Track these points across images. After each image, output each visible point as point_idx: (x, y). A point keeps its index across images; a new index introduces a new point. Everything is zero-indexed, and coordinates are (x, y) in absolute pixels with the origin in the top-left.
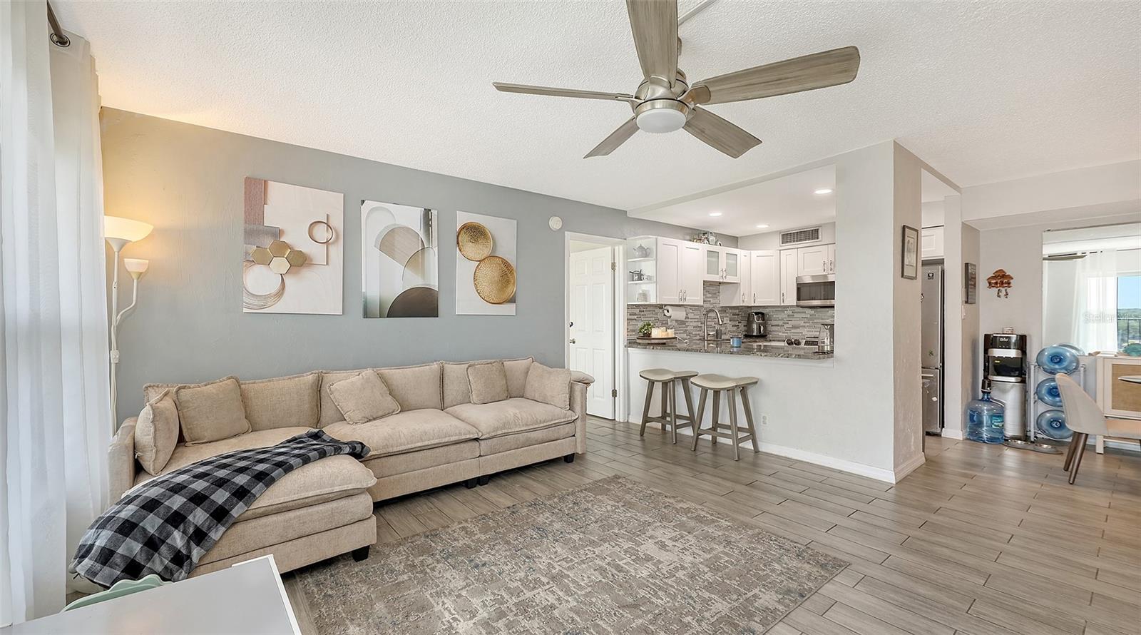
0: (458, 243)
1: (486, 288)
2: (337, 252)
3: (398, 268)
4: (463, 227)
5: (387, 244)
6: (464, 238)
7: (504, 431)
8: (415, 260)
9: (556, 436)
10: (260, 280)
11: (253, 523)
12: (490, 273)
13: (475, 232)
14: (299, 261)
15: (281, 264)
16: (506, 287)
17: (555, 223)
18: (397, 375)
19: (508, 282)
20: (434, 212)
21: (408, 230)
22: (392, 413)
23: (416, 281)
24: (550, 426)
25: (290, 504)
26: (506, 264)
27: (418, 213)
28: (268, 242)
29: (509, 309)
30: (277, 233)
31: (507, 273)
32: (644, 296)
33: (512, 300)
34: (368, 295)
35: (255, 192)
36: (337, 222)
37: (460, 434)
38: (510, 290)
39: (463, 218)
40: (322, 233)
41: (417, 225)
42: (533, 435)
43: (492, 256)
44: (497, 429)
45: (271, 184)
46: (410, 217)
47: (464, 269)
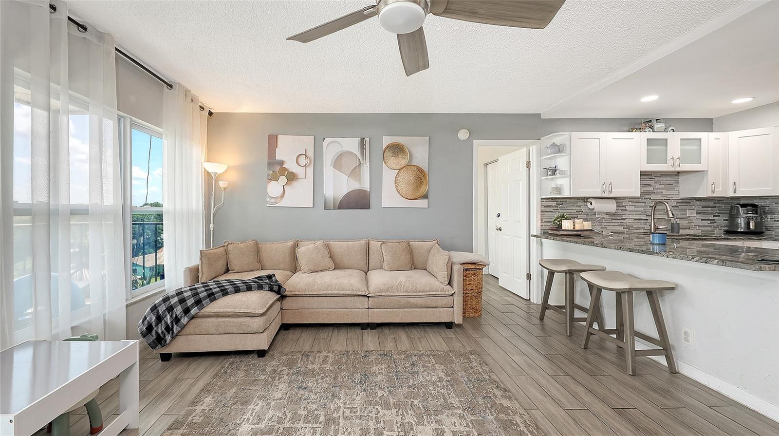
0: (384, 158)
1: (404, 188)
2: (310, 170)
3: (344, 178)
4: (387, 148)
5: (337, 163)
6: (388, 154)
7: (387, 293)
8: (355, 173)
9: (434, 305)
10: (274, 188)
11: (204, 320)
12: (408, 177)
13: (397, 149)
14: (292, 177)
15: (283, 180)
16: (420, 187)
17: (463, 135)
18: (338, 246)
19: (421, 183)
20: (367, 139)
21: (350, 153)
22: (328, 269)
23: (355, 186)
24: (429, 296)
25: (220, 313)
26: (420, 170)
27: (357, 141)
28: (277, 168)
29: (423, 203)
30: (281, 163)
31: (421, 177)
32: (558, 189)
33: (425, 197)
34: (327, 195)
35: (273, 141)
36: (311, 154)
37: (353, 290)
38: (423, 190)
39: (387, 141)
40: (302, 160)
41: (355, 149)
42: (412, 300)
43: (409, 165)
44: (382, 291)
45: (279, 136)
46: (351, 144)
47: (388, 176)
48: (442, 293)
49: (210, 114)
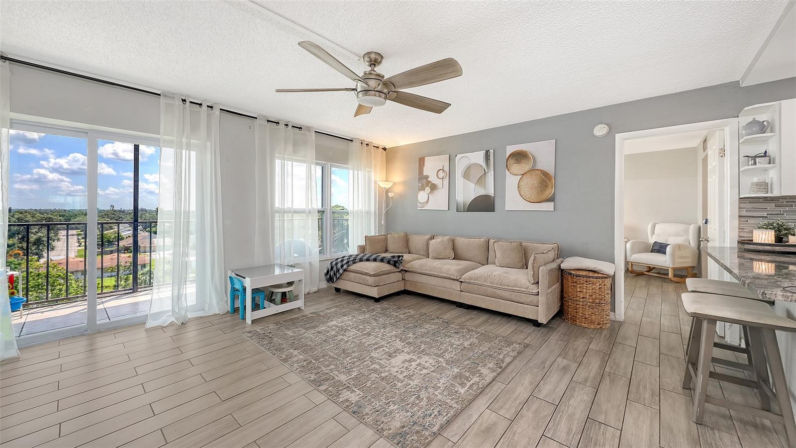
0: (507, 166)
1: (527, 191)
2: (446, 181)
3: (472, 185)
4: (510, 156)
5: (466, 175)
6: (511, 161)
8: (481, 181)
10: (422, 196)
12: (531, 181)
13: (520, 156)
14: (434, 187)
15: (428, 189)
16: (545, 190)
17: (600, 130)
18: (461, 242)
19: (546, 186)
20: (491, 151)
21: (477, 164)
22: (449, 258)
23: (482, 192)
26: (545, 174)
27: (482, 154)
28: (424, 182)
29: (549, 206)
30: (427, 177)
31: (545, 180)
32: (764, 186)
33: (551, 199)
34: (458, 200)
35: (422, 161)
36: (447, 169)
37: (448, 274)
38: (549, 192)
39: (510, 149)
40: (441, 174)
41: (481, 161)
42: (498, 292)
43: (532, 170)
45: (425, 158)
46: (478, 157)
47: (511, 181)
48: (526, 290)
49: (385, 149)
